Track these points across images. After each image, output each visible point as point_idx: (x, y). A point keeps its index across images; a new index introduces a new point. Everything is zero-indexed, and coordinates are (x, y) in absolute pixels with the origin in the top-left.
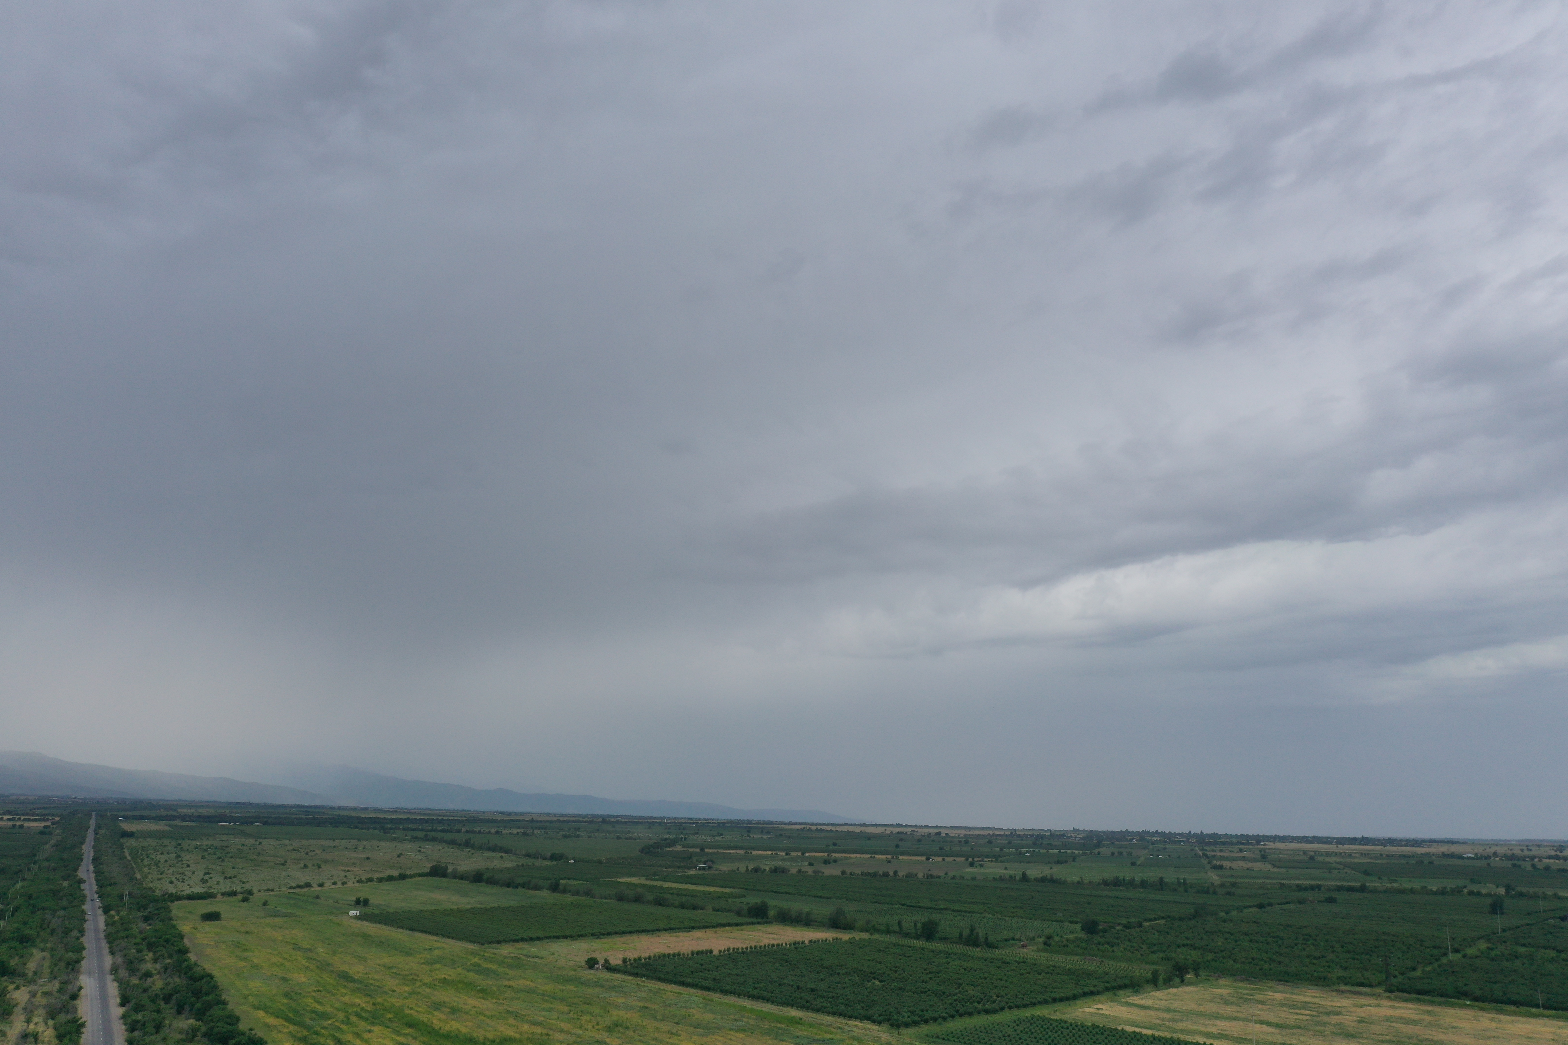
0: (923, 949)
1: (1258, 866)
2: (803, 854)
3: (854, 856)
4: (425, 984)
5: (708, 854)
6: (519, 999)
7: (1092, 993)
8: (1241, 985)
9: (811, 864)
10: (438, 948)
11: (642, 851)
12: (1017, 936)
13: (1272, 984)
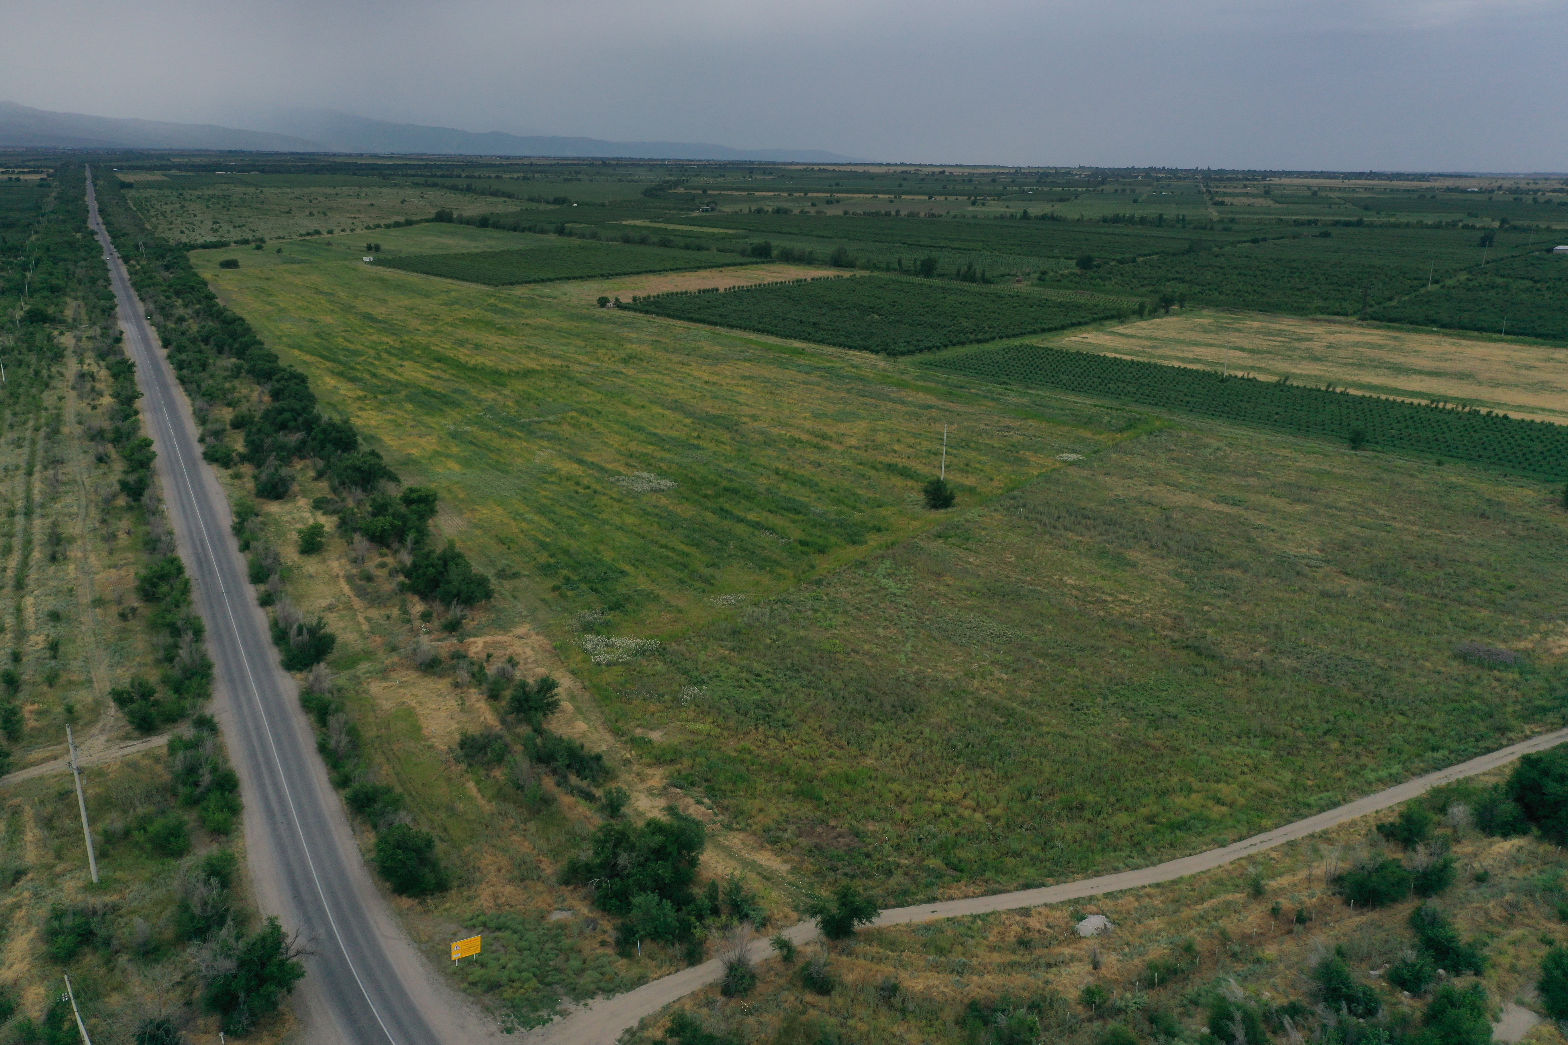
0: (921, 285)
1: (1260, 201)
2: (806, 194)
3: (856, 196)
4: (447, 323)
5: (711, 195)
6: (537, 335)
7: (1080, 324)
8: (1222, 315)
9: (813, 205)
10: (455, 290)
11: (645, 193)
12: (1013, 272)
13: (1253, 314)
